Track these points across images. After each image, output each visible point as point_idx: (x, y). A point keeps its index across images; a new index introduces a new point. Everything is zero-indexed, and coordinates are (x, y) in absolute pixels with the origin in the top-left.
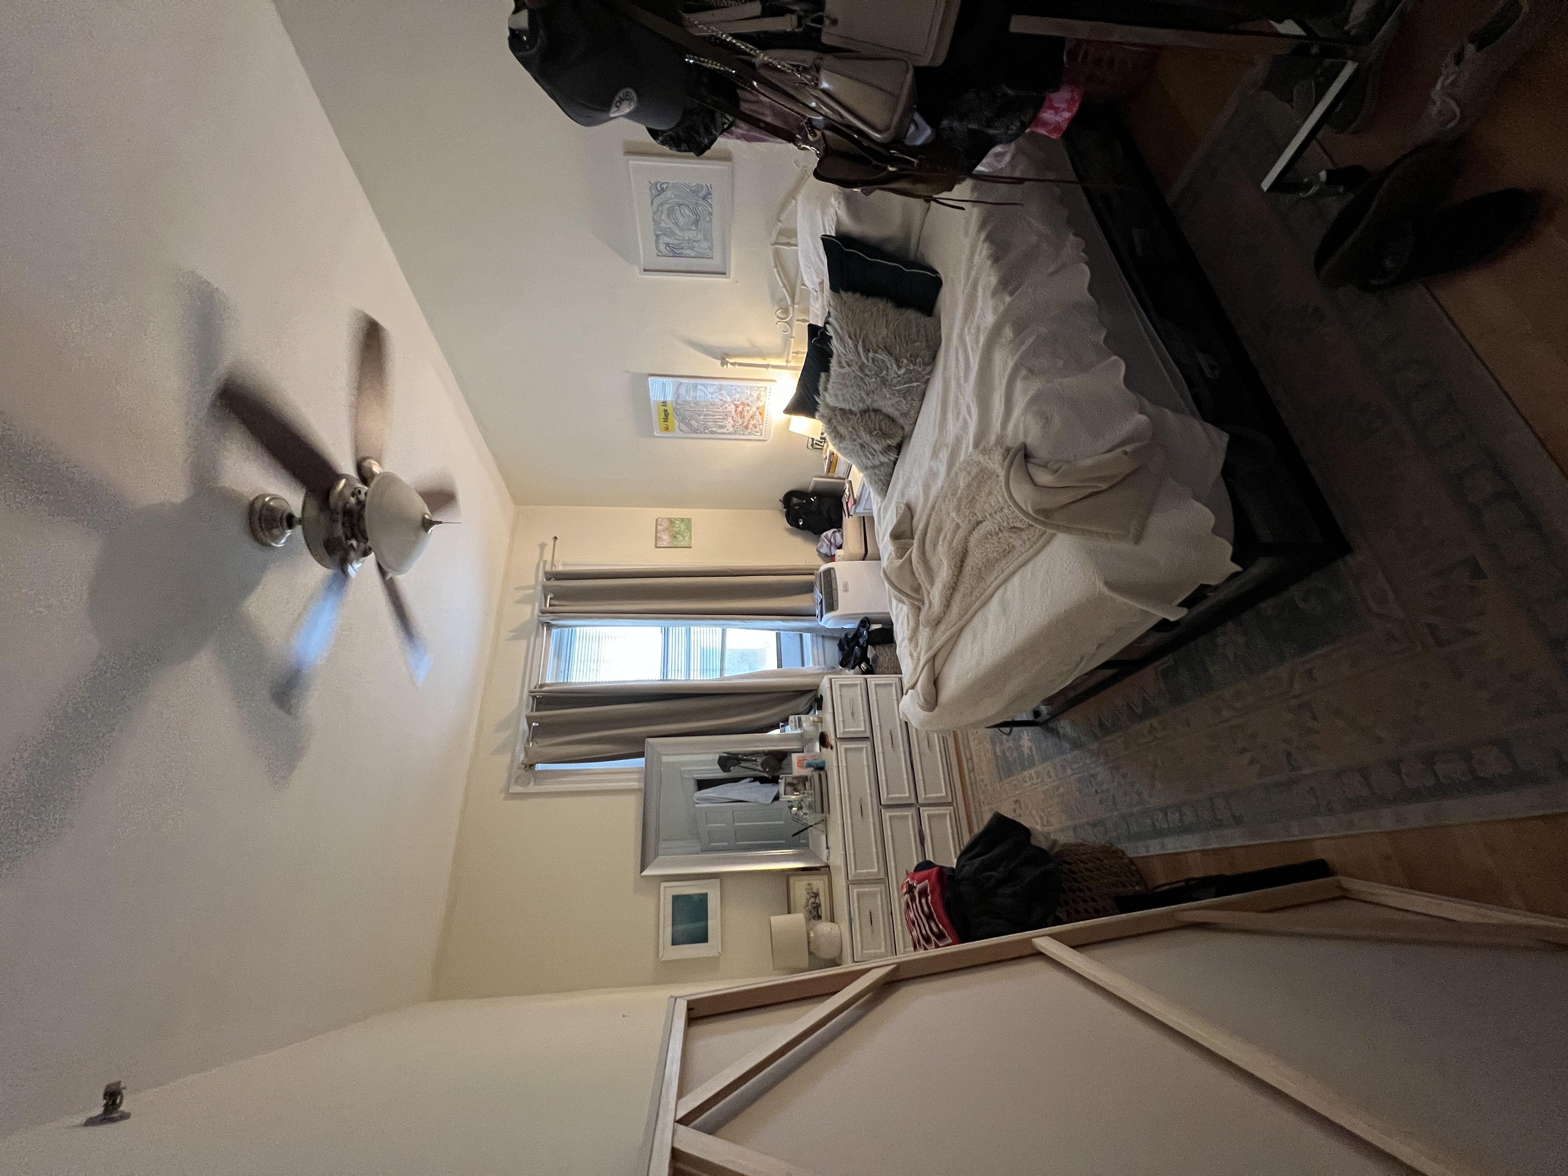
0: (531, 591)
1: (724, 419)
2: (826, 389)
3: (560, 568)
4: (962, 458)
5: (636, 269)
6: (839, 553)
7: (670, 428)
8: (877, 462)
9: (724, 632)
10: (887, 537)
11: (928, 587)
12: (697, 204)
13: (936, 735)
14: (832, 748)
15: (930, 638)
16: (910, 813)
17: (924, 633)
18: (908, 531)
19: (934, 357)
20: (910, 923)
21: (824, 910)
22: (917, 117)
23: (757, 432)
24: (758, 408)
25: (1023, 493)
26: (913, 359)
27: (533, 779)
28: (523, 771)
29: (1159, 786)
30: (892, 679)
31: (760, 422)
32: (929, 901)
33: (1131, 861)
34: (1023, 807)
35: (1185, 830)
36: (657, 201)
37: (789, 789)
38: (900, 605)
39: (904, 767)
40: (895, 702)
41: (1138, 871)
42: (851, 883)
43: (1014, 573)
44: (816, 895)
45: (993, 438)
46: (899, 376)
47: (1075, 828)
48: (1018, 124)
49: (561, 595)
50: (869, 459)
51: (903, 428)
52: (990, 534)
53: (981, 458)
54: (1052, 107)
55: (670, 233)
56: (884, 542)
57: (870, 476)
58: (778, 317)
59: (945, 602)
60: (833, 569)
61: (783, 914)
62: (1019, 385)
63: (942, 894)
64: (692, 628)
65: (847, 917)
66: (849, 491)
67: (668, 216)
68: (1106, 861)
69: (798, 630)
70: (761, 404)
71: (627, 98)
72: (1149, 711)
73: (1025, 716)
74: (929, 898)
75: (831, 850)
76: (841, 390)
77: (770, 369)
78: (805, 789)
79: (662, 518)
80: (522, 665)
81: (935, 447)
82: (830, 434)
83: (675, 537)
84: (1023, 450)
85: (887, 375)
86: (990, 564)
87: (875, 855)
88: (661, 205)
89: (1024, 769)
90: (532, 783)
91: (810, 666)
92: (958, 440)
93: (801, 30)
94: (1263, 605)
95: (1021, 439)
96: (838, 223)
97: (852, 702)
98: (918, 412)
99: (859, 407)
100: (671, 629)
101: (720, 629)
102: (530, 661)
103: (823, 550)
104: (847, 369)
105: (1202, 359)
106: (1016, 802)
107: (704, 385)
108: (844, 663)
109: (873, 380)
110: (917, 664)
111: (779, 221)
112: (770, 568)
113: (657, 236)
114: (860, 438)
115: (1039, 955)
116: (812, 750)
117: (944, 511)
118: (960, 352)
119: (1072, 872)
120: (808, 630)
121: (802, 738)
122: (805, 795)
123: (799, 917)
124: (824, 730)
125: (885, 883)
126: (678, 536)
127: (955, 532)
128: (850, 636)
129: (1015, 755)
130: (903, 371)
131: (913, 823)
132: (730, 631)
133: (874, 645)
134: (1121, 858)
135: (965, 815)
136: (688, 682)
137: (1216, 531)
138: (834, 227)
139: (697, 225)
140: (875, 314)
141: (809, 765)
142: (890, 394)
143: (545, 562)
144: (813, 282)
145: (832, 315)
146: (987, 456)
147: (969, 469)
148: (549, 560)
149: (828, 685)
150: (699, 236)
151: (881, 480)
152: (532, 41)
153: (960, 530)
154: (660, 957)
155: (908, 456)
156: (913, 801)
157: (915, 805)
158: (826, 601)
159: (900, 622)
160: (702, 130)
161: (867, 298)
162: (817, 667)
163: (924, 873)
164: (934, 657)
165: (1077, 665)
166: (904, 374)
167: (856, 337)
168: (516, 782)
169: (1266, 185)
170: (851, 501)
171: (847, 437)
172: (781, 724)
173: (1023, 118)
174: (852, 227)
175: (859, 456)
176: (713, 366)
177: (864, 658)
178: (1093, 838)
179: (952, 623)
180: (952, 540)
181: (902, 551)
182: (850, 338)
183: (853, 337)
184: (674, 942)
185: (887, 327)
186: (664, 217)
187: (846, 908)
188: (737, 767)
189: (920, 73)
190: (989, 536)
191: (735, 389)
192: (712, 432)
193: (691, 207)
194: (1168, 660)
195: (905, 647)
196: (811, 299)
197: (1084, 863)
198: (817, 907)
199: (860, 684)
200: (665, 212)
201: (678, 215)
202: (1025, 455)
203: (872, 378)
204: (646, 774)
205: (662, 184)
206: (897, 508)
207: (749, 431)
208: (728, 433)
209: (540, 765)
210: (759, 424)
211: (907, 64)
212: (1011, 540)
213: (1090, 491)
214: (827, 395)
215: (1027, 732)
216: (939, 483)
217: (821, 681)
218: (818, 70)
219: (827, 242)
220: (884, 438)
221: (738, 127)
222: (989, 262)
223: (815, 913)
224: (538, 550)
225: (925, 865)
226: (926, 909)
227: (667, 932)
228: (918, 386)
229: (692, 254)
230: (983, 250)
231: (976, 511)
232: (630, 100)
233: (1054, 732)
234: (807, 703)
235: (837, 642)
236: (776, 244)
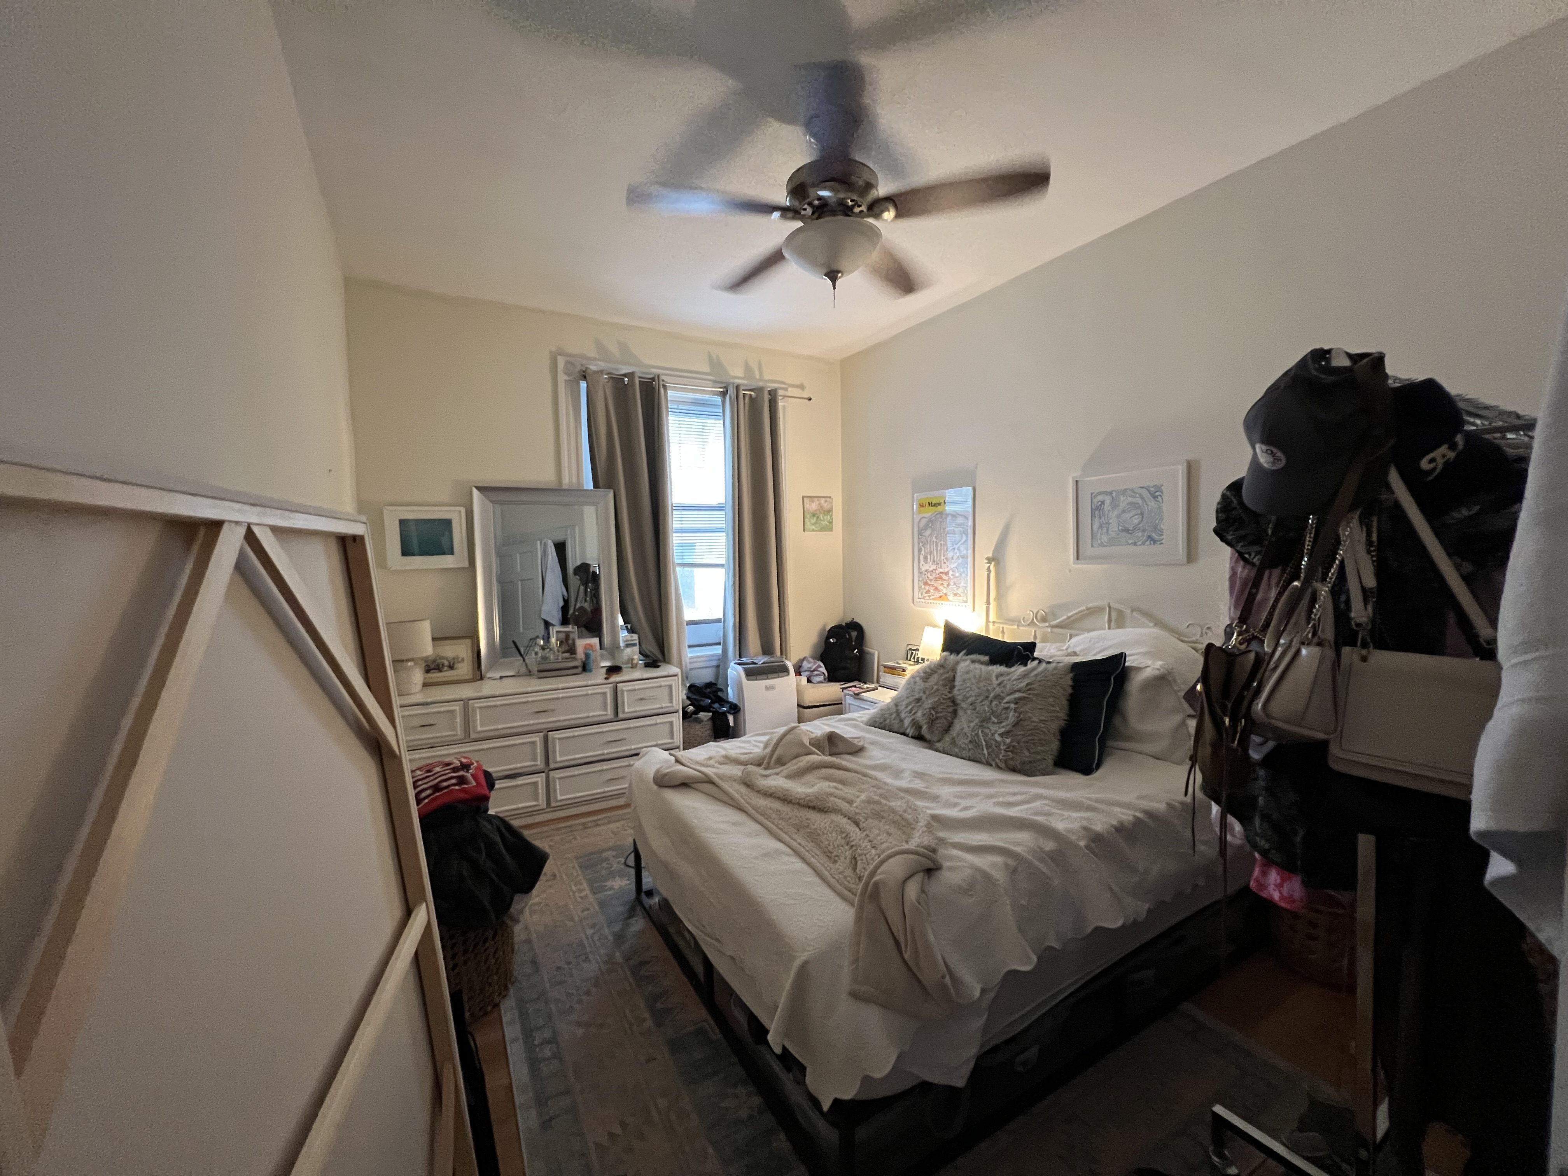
0: (758, 377)
1: (934, 561)
2: (973, 662)
3: (781, 404)
4: (918, 803)
5: (1077, 474)
6: (804, 680)
7: (922, 509)
8: (903, 715)
9: (722, 566)
10: (828, 729)
11: (785, 773)
12: (1144, 531)
13: (626, 786)
14: (606, 679)
15: (731, 777)
16: (539, 763)
17: (736, 771)
18: (835, 750)
19: (1014, 770)
20: (428, 768)
21: (435, 676)
22: (1271, 744)
23: (922, 594)
24: (946, 594)
25: (895, 868)
26: (1010, 748)
27: (571, 378)
28: (577, 370)
29: (580, 1032)
30: (678, 739)
31: (932, 597)
32: (453, 787)
33: (496, 1006)
34: (550, 883)
35: (533, 1063)
36: (1145, 493)
37: (562, 636)
38: (762, 745)
39: (587, 754)
40: (655, 743)
41: (486, 1014)
42: (466, 703)
43: (808, 864)
44: (451, 667)
45: (942, 834)
46: (993, 735)
47: (529, 941)
48: (1267, 846)
49: (754, 405)
50: (906, 707)
51: (939, 741)
52: (846, 836)
53: (922, 823)
54: (1283, 880)
55: (1114, 505)
56: (822, 726)
57: (889, 709)
58: (1038, 612)
59: (771, 791)
60: (788, 674)
61: (432, 635)
62: (999, 859)
63: (462, 801)
64: (724, 534)
65: (429, 700)
66: (867, 688)
67: (1131, 504)
68: (496, 977)
69: (725, 641)
70: (951, 597)
71: (1276, 459)
72: (659, 1016)
73: (647, 881)
74: (457, 787)
75: (499, 681)
76: (975, 676)
77: (985, 606)
78: (563, 652)
79: (832, 503)
80: (684, 367)
81: (924, 774)
82: (929, 667)
83: (814, 515)
84: (935, 867)
85: (994, 723)
86: (814, 837)
87: (495, 727)
88: (1142, 498)
89: (591, 882)
90: (566, 378)
91: (689, 654)
92: (935, 798)
93: (1354, 627)
94: (782, 1136)
95: (946, 864)
96: (1138, 669)
97: (653, 699)
98: (957, 756)
99: (958, 695)
100: (723, 512)
101: (724, 562)
102: (688, 376)
103: (806, 665)
104: (995, 682)
105: (1033, 1052)
106: (554, 876)
107: (966, 541)
108: (692, 689)
109: (987, 709)
110: (703, 765)
111: (1132, 611)
112: (786, 611)
113: (1111, 493)
114: (927, 698)
115: (408, 912)
116: (603, 658)
117: (863, 786)
118: (1023, 797)
119: (486, 940)
120: (725, 651)
121: (614, 649)
122: (557, 653)
123: (428, 649)
124: (624, 670)
125: (465, 739)
126: (815, 519)
127: (844, 799)
128: (720, 694)
129: (604, 872)
130: (998, 738)
131: (526, 767)
132: (722, 572)
133: (712, 719)
134: (500, 994)
135: (537, 821)
136: (670, 532)
137: (867, 1080)
138: (1132, 665)
139: (1123, 531)
140: (1054, 709)
141: (587, 656)
142: (974, 726)
143: (786, 389)
144: (1075, 646)
145: (1049, 665)
146: (926, 829)
147: (910, 811)
148: (789, 394)
149: (671, 673)
150: (1113, 533)
151: (885, 720)
152: (1322, 370)
153: (846, 804)
154: (386, 507)
155: (912, 747)
156: (552, 766)
157: (548, 768)
158: (756, 668)
159: (743, 745)
160: (1242, 532)
161: (1068, 700)
162: (688, 661)
163: (483, 782)
164: (711, 782)
165: (709, 936)
166: (996, 741)
167: (1028, 690)
168: (567, 362)
169: (1219, 1109)
170: (857, 690)
171: (927, 685)
172: (629, 626)
173: (1273, 851)
174: (1135, 682)
175: (908, 698)
176: (986, 548)
177: (699, 709)
178: (520, 964)
179: (749, 800)
180: (836, 797)
181: (817, 744)
182: (1028, 684)
183: (1029, 687)
184: (402, 523)
185: (1041, 721)
186: (1130, 499)
187: (438, 699)
188: (579, 582)
189: (1323, 745)
190: (844, 835)
191: (964, 572)
192: (920, 550)
193: (1141, 525)
194: (716, 1034)
195: (718, 752)
196: (1058, 644)
197: (494, 954)
198: (439, 668)
199: (672, 706)
200: (1134, 500)
201: (1133, 513)
202: (931, 870)
203: (989, 707)
204: (578, 492)
205: (1161, 496)
206: (858, 738)
207: (923, 587)
208: (919, 566)
209: (585, 385)
210: (929, 596)
211: (1332, 733)
212: (842, 859)
213: (902, 940)
214: (968, 662)
215: (629, 884)
216: (889, 780)
217: (674, 665)
218: (1319, 644)
219: (1118, 659)
220: (929, 723)
221: (1244, 568)
222: (1115, 823)
223: (432, 666)
224: (798, 383)
225: (490, 780)
226: (445, 784)
227: (411, 514)
228: (984, 755)
229: (1095, 527)
230: (1126, 816)
231: (870, 820)
232: (1273, 463)
233: (631, 913)
234: (651, 652)
235: (713, 681)
236: (1110, 608)
